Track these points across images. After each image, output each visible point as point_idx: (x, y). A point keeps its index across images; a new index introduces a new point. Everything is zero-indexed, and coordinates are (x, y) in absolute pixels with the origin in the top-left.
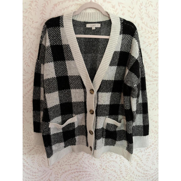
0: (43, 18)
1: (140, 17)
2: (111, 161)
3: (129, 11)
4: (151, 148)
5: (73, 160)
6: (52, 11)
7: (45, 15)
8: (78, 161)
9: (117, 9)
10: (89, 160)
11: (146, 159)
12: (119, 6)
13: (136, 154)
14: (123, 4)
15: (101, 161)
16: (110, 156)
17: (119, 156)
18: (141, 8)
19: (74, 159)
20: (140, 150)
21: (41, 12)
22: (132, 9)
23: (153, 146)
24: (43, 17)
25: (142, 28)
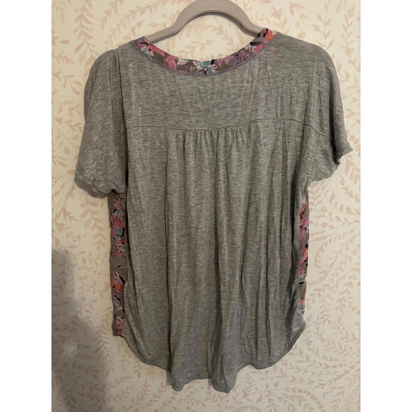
0: (82, 32)
1: (343, 46)
2: (245, 408)
3: (317, 29)
4: (346, 376)
5: (148, 405)
6: (108, 13)
7: (89, 22)
8: (163, 408)
9: (285, 21)
10: (190, 405)
11: (333, 402)
12: (293, 13)
13: (310, 391)
14: (301, 7)
15: (221, 408)
16: (243, 395)
17: (266, 396)
18: (349, 22)
19: (151, 401)
20: (320, 381)
21: (80, 13)
22: (326, 24)
23: (352, 372)
24: (84, 29)
25: (347, 76)
